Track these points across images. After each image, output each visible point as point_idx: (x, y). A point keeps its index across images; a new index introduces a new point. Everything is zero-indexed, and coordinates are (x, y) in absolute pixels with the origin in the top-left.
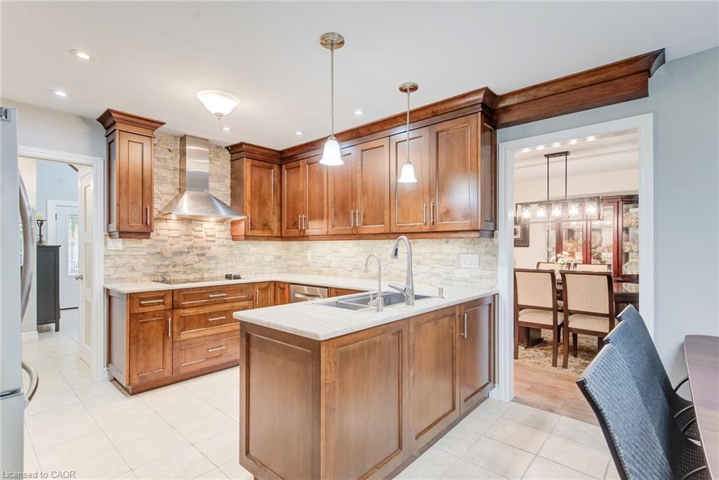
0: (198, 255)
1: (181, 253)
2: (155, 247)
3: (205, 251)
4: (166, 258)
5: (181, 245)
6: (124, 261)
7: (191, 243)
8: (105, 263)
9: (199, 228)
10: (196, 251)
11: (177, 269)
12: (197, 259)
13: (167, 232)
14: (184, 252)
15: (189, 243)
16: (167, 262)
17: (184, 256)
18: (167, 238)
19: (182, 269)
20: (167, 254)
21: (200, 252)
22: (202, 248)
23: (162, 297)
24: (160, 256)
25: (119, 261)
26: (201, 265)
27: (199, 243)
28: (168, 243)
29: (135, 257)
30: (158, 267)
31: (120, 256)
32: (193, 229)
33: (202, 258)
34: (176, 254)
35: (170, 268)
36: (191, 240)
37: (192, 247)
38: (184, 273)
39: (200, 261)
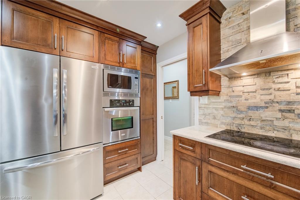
0: (281, 111)
1: (257, 108)
2: (231, 102)
3: (294, 107)
4: (241, 112)
5: (259, 99)
6: (209, 111)
7: (272, 97)
8: (200, 112)
9: (285, 79)
10: (277, 107)
11: (252, 123)
12: (279, 115)
13: (241, 88)
14: (261, 107)
15: (268, 98)
16: (242, 116)
17: (261, 111)
18: (241, 94)
19: (259, 124)
20: (242, 108)
21: (283, 107)
22: (289, 103)
24: (235, 109)
25: (207, 111)
26: (286, 123)
27: (283, 96)
28: (243, 98)
29: (216, 109)
30: (234, 118)
31: (207, 108)
32: (274, 82)
33: (287, 115)
34: (249, 108)
35: (246, 122)
36: (271, 94)
37: (272, 102)
38: (262, 128)
39: (285, 118)
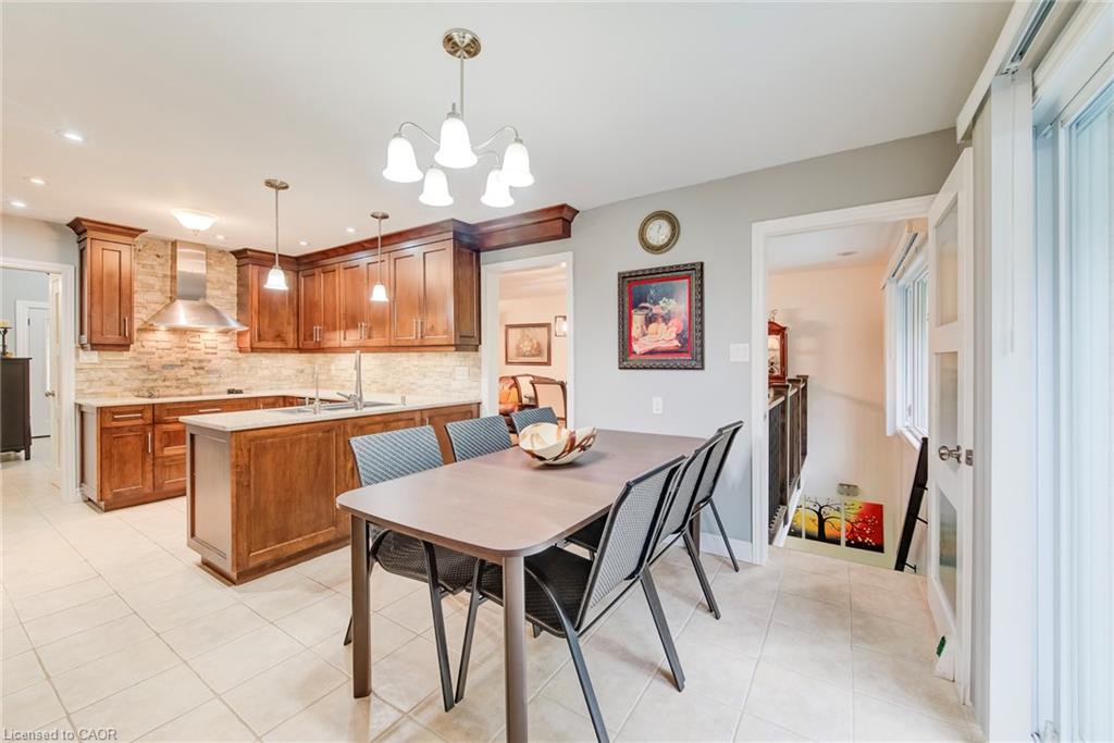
0: (194, 368)
1: (172, 366)
2: (140, 360)
3: (203, 364)
4: (155, 372)
5: (174, 357)
6: (101, 374)
7: (186, 356)
8: (76, 377)
9: (197, 339)
10: (192, 364)
11: (167, 383)
12: (193, 373)
13: (154, 344)
14: (177, 366)
15: (183, 356)
16: (155, 376)
17: (176, 370)
18: (154, 350)
19: (174, 383)
20: (156, 368)
21: (196, 365)
22: (200, 361)
23: (140, 412)
24: (145, 369)
25: (93, 375)
26: (199, 379)
27: (196, 355)
28: (157, 355)
29: (114, 370)
30: (144, 381)
31: (95, 370)
32: (188, 341)
33: (200, 371)
34: (164, 367)
35: (160, 383)
36: (185, 352)
37: (187, 360)
38: (177, 387)
39: (198, 375)
